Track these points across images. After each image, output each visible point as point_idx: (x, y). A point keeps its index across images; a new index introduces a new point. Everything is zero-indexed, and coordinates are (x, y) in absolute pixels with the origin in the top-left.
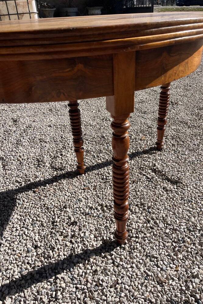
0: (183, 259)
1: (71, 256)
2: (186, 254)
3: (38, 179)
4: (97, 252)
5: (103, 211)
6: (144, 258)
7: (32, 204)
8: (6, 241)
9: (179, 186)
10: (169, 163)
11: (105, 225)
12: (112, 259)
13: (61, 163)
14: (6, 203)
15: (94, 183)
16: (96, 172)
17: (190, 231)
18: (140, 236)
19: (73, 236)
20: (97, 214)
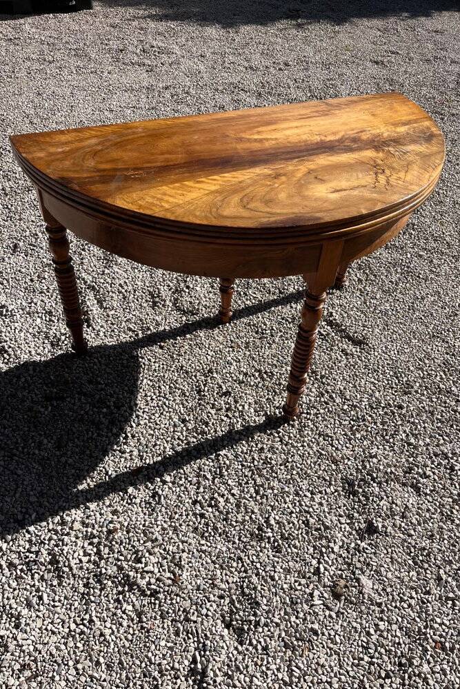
0: (361, 439)
1: (230, 432)
2: (365, 434)
3: (161, 328)
4: (261, 428)
5: (262, 378)
6: (317, 437)
7: (163, 364)
8: (143, 413)
9: (364, 349)
10: (352, 313)
11: (267, 397)
12: (279, 437)
13: (191, 303)
14: (125, 362)
15: (245, 339)
16: (245, 321)
17: (372, 408)
18: (312, 412)
19: (227, 410)
20: (255, 382)
